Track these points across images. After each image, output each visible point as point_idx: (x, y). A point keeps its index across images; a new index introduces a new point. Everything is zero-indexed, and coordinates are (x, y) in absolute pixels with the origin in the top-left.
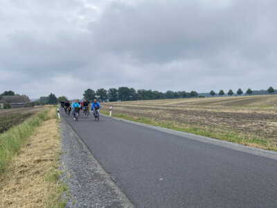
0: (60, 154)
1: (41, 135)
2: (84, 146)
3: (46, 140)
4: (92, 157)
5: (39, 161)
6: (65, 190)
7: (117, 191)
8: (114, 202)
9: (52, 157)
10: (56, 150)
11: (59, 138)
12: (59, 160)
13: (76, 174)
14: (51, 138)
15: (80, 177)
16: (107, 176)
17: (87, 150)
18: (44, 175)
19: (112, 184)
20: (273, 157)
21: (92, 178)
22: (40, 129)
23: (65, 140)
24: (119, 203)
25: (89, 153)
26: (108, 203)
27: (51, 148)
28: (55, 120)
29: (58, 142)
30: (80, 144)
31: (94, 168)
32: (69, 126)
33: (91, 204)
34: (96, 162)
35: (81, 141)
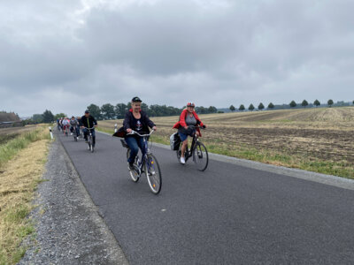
0: (39, 182)
1: (21, 159)
2: (74, 171)
3: (25, 166)
4: (81, 184)
5: (6, 193)
6: (30, 232)
7: (104, 230)
8: (96, 247)
9: (25, 187)
10: (36, 178)
11: (44, 162)
12: (35, 190)
13: (53, 209)
14: (33, 162)
15: (56, 211)
16: (95, 209)
17: (76, 176)
18: (6, 212)
19: (98, 220)
20: (297, 176)
21: (74, 213)
22: (24, 152)
23: (51, 165)
24: (102, 247)
25: (78, 180)
26: (87, 248)
27: (29, 175)
28: (46, 140)
29: (41, 167)
30: (69, 168)
31: (79, 199)
32: (61, 147)
33: (61, 252)
34: (84, 191)
35: (71, 165)
